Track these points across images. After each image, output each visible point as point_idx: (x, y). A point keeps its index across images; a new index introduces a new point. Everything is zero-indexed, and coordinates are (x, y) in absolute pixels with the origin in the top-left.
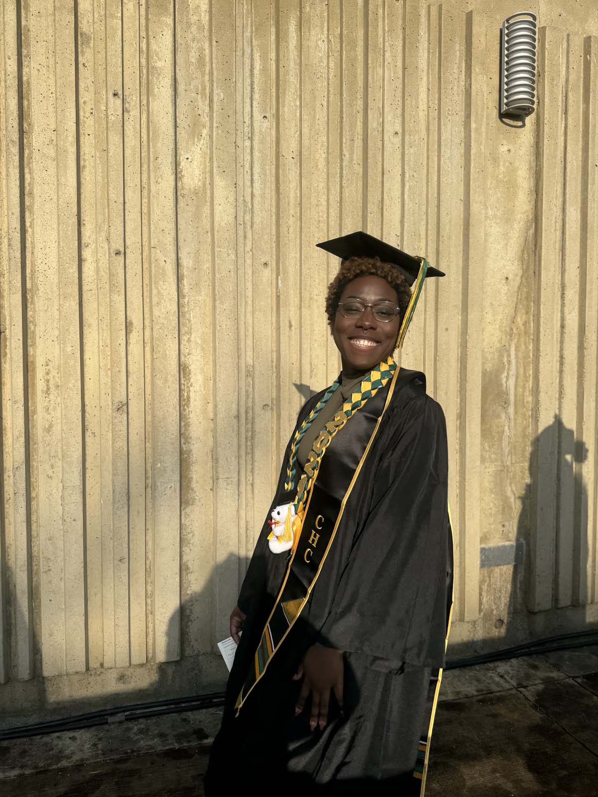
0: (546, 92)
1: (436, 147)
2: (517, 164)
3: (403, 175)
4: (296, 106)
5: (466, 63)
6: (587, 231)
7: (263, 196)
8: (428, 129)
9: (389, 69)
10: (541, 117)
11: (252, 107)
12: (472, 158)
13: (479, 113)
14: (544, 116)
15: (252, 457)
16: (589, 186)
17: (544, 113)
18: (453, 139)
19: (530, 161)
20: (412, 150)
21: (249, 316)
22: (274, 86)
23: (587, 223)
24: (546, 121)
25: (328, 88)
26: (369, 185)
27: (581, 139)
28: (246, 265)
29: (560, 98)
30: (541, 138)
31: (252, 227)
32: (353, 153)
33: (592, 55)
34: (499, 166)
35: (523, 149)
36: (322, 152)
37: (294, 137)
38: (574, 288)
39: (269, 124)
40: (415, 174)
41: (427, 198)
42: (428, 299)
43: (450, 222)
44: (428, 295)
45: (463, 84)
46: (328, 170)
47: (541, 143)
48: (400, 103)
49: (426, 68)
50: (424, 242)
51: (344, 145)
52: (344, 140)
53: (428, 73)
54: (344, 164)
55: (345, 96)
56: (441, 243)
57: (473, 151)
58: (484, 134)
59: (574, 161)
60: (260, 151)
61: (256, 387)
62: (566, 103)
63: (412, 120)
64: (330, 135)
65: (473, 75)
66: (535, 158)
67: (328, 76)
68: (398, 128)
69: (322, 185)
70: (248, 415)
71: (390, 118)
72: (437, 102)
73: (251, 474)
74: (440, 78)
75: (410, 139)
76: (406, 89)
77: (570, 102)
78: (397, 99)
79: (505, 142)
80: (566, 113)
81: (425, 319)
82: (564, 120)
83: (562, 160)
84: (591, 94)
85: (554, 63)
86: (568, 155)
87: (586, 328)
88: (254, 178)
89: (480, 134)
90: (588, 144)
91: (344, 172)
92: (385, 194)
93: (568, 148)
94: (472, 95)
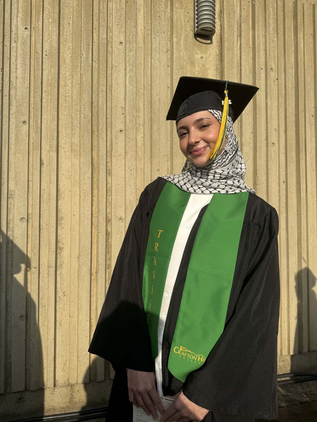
0: (225, 22)
1: (150, 52)
2: (208, 66)
3: (125, 69)
4: (49, 22)
5: (171, 3)
6: (256, 109)
7: (23, 78)
8: (144, 42)
9: (116, 3)
10: (223, 37)
11: (17, 22)
12: (174, 59)
13: (179, 32)
14: (224, 37)
15: (12, 255)
16: (257, 81)
17: (224, 34)
18: (161, 48)
19: (217, 65)
20: (131, 53)
21: (11, 156)
22: (34, 9)
23: (256, 104)
24: (225, 40)
25: (73, 12)
26: (100, 74)
27: (251, 53)
28: (11, 122)
29: (236, 27)
30: (223, 50)
31: (15, 98)
32: (89, 53)
33: (256, 1)
34: (195, 67)
35: (211, 57)
36: (69, 52)
37: (47, 42)
38: (249, 146)
39: (29, 33)
40: (133, 68)
41: (144, 84)
42: (145, 150)
43: (159, 100)
44: (145, 147)
45: (169, 15)
46: (72, 64)
47: (223, 53)
48: (124, 24)
49: (142, 4)
50: (143, 113)
51: (82, 48)
52: (82, 45)
53: (144, 7)
54: (82, 60)
55: (83, 17)
56: (153, 113)
57: (175, 56)
58: (183, 45)
59: (247, 66)
60: (22, 50)
61: (15, 205)
62: (240, 29)
63: (132, 34)
64: (74, 42)
65: (174, 9)
66: (220, 63)
67: (73, 4)
68: (122, 39)
69: (68, 74)
70: (10, 225)
71: (116, 33)
72: (150, 25)
73: (11, 267)
74: (151, 10)
75: (130, 46)
76: (127, 15)
77: (243, 29)
78: (122, 22)
79: (199, 52)
80: (240, 36)
81: (144, 163)
82: (239, 40)
83: (239, 64)
84: (256, 25)
85: (230, 4)
86: (242, 62)
87: (258, 172)
88: (18, 67)
89: (180, 45)
90: (255, 55)
91: (82, 65)
92: (113, 80)
93: (242, 57)
94: (174, 21)
